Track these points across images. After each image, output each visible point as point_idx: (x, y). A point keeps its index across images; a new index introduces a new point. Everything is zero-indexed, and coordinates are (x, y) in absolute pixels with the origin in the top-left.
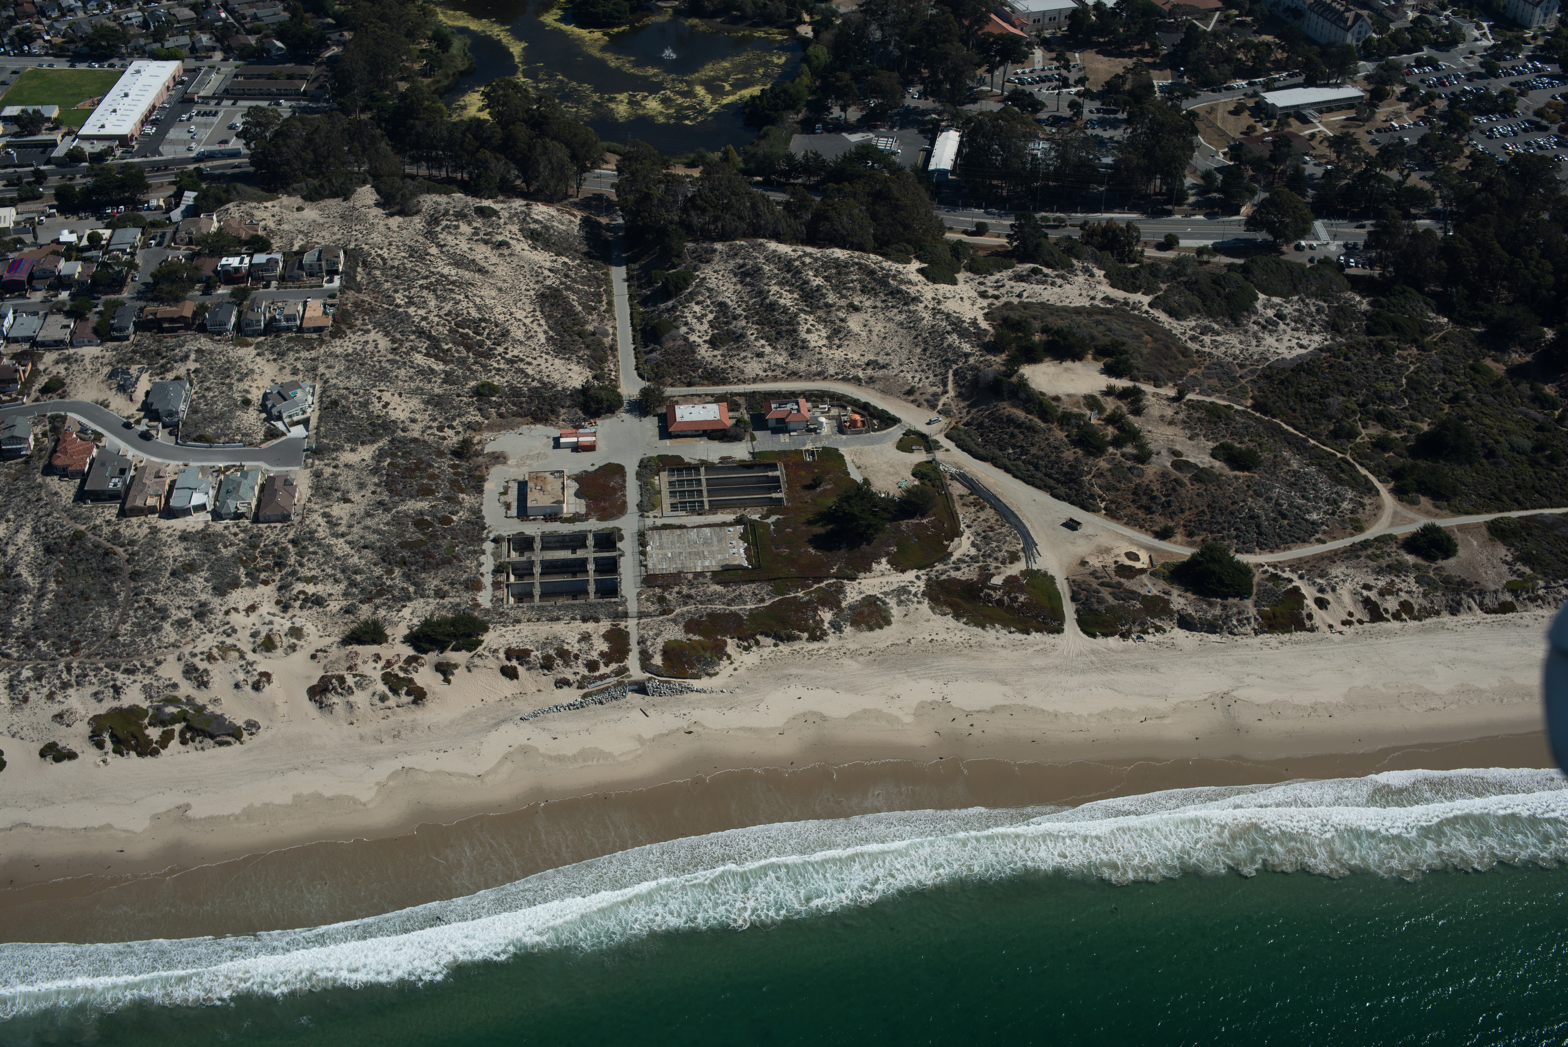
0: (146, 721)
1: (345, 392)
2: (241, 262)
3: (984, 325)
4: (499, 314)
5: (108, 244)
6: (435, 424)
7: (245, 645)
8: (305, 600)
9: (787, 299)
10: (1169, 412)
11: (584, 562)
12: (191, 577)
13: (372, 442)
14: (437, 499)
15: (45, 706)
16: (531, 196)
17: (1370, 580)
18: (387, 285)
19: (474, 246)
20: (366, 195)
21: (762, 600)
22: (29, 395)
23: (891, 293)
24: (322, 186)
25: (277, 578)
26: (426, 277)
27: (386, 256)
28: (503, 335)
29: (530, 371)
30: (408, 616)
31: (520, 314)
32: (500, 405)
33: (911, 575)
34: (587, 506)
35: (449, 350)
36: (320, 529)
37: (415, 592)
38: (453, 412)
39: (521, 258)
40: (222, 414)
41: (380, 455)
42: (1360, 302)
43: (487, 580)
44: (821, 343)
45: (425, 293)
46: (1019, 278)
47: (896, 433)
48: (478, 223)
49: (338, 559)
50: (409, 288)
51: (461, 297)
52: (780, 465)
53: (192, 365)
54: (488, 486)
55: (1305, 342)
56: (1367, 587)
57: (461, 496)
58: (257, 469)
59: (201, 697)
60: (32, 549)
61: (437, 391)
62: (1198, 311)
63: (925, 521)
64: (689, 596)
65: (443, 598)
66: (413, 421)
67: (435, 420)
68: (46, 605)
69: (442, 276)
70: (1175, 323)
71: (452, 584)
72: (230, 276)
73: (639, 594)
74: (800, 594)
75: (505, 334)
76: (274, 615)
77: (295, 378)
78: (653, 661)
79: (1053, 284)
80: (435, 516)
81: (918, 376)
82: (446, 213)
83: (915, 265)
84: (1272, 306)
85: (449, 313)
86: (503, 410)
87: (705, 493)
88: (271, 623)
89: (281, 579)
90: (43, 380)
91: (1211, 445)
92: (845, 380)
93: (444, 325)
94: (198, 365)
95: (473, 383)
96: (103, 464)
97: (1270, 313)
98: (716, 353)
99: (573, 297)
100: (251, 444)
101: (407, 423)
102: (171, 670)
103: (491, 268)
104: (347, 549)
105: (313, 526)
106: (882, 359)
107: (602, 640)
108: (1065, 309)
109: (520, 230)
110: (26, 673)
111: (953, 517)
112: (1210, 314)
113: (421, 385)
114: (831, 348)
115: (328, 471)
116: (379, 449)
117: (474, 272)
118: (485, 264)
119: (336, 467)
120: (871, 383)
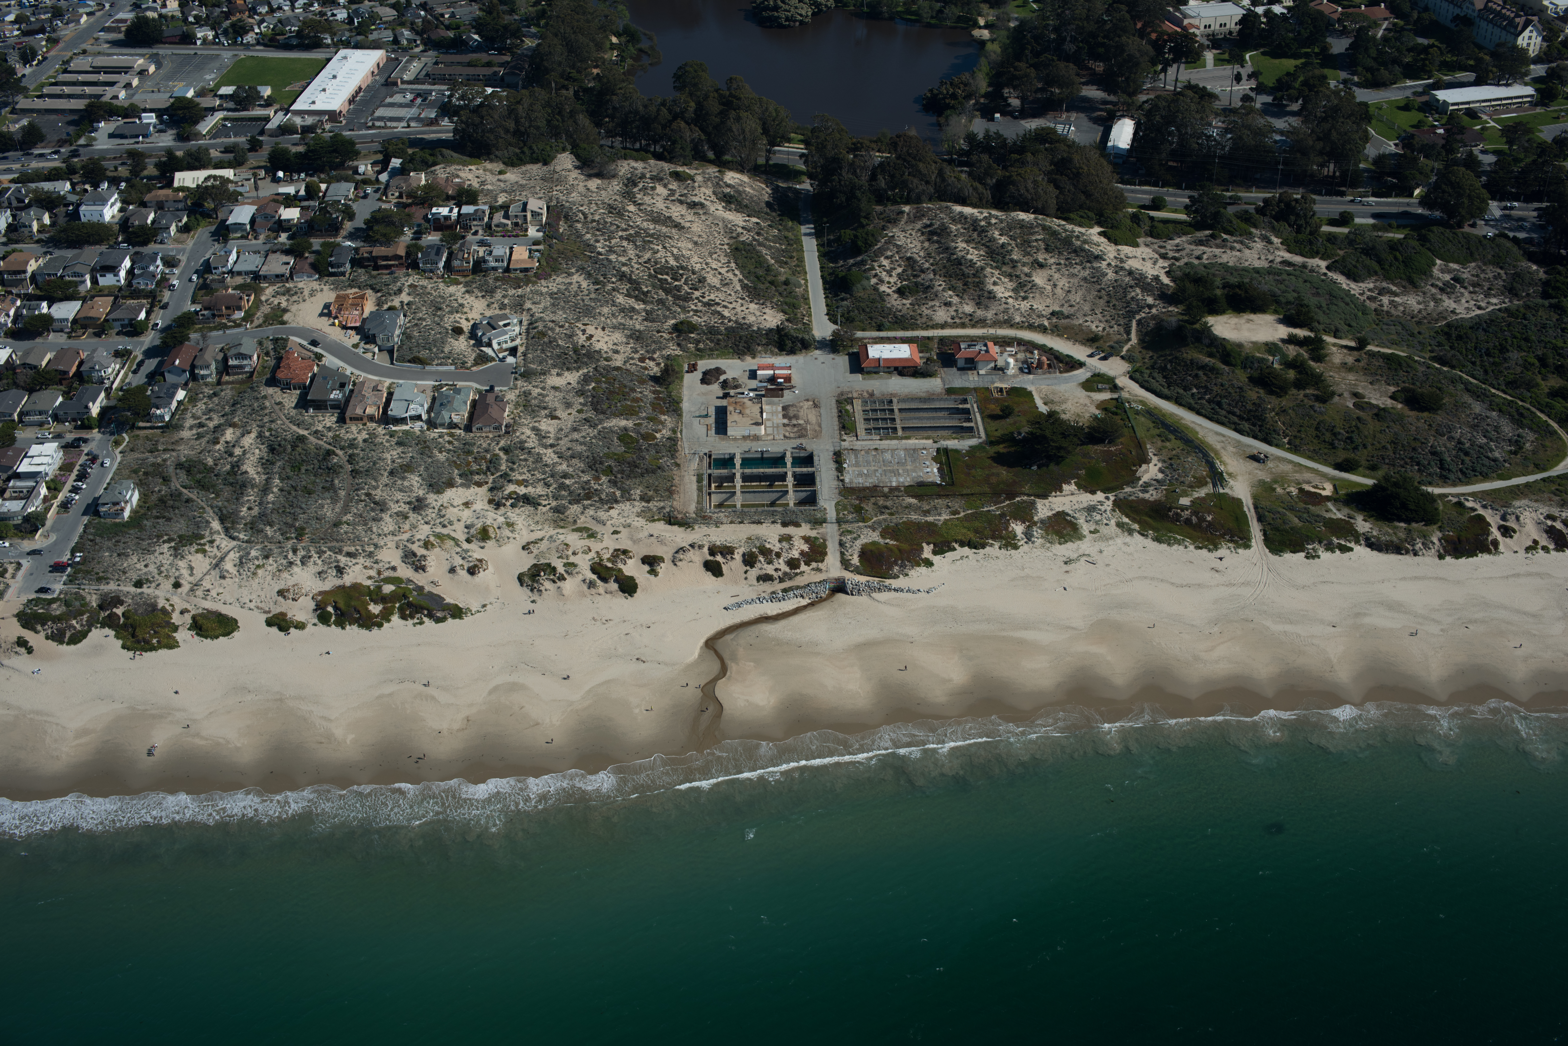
0: (368, 598)
1: (551, 325)
2: (451, 211)
3: (1166, 280)
4: (695, 262)
5: (324, 196)
6: (637, 356)
7: (461, 536)
8: (517, 500)
9: (974, 255)
10: (1350, 360)
11: (783, 476)
12: (408, 476)
13: (578, 369)
14: (640, 418)
15: (272, 582)
16: (723, 165)
17: (1555, 511)
18: (588, 236)
19: (671, 206)
20: (565, 161)
21: (956, 512)
22: (252, 322)
23: (1075, 251)
24: (523, 152)
25: (491, 481)
26: (626, 230)
27: (587, 211)
28: (700, 281)
29: (726, 313)
30: (616, 516)
31: (715, 265)
32: (698, 342)
33: (1100, 496)
35: (649, 292)
36: (530, 440)
37: (622, 496)
38: (653, 346)
39: (715, 218)
40: (435, 341)
41: (586, 379)
42: (1537, 271)
44: (1007, 294)
45: (625, 243)
46: (1198, 242)
47: (1082, 374)
48: (674, 185)
49: (547, 466)
50: (609, 239)
52: (972, 399)
53: (405, 297)
54: (686, 409)
55: (1483, 304)
56: (1552, 518)
57: (663, 417)
58: (469, 388)
59: (420, 579)
60: (257, 451)
61: (638, 327)
62: (1376, 273)
63: (1113, 449)
64: (886, 507)
66: (616, 352)
67: (636, 352)
68: (271, 497)
69: (641, 229)
70: (1353, 285)
71: (656, 490)
72: (439, 225)
73: (837, 504)
74: (993, 509)
75: (702, 280)
76: (487, 511)
77: (503, 312)
78: (852, 561)
79: (1232, 248)
80: (638, 433)
81: (1102, 325)
82: (643, 176)
83: (1097, 229)
84: (1449, 271)
85: (648, 261)
86: (701, 346)
87: (898, 421)
88: (485, 517)
89: (494, 481)
90: (265, 309)
91: (1392, 389)
92: (1031, 327)
93: (644, 271)
94: (410, 299)
95: (672, 322)
96: (325, 378)
97: (1447, 277)
98: (904, 301)
99: (766, 252)
100: (463, 367)
101: (610, 354)
102: (390, 556)
103: (687, 225)
104: (556, 458)
105: (523, 437)
106: (1066, 310)
107: (802, 542)
108: (1245, 270)
109: (714, 193)
110: (254, 553)
111: (1140, 446)
112: (1387, 278)
113: (623, 321)
114: (1017, 299)
115: (536, 392)
116: (585, 375)
117: (671, 227)
118: (682, 221)
119: (543, 389)
120: (1056, 331)
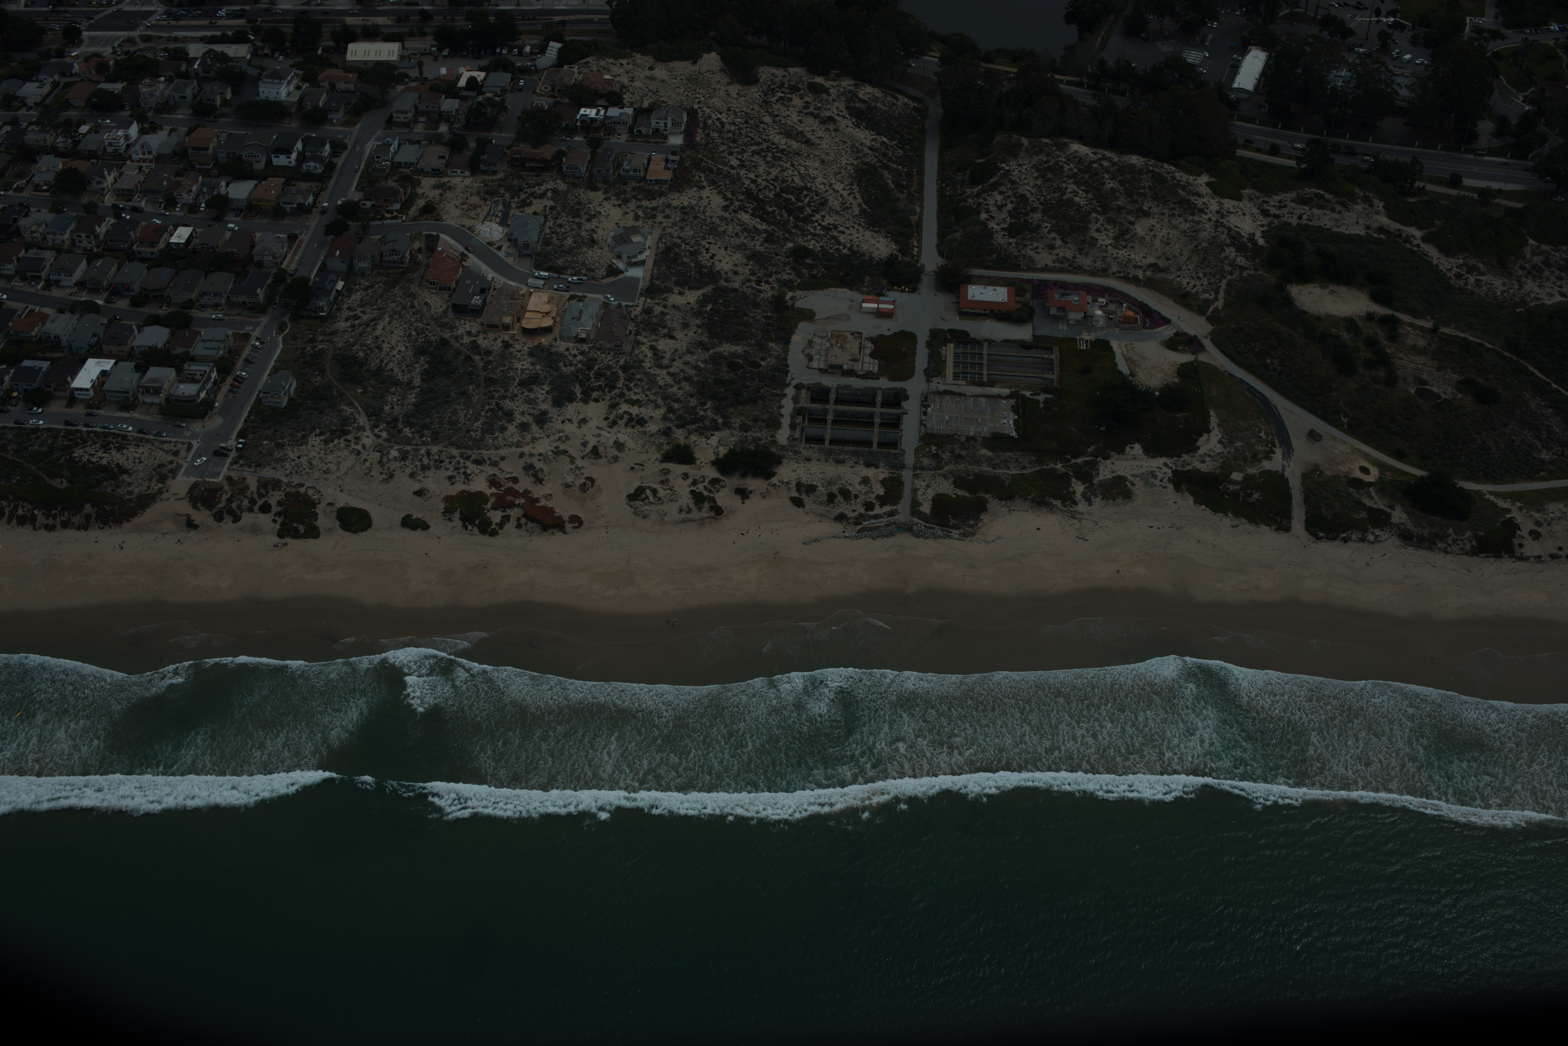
0: (489, 505)
1: (679, 241)
2: (597, 114)
3: (1261, 242)
4: (819, 184)
5: (483, 86)
7: (576, 452)
8: (631, 419)
9: (1082, 198)
10: (1422, 343)
11: (871, 415)
12: (535, 388)
13: (699, 288)
14: (749, 345)
15: (408, 483)
16: (859, 77)
18: (723, 147)
19: (804, 119)
20: (711, 61)
21: (1024, 468)
22: (407, 215)
23: (1179, 203)
25: (608, 397)
26: (759, 144)
27: (724, 120)
29: (842, 239)
30: (715, 444)
31: (839, 187)
32: (812, 267)
33: (1159, 462)
34: (879, 366)
35: (773, 212)
36: (647, 360)
37: (724, 424)
38: (771, 269)
39: (844, 134)
40: (571, 249)
41: (704, 300)
43: (786, 421)
44: (1108, 242)
45: (756, 158)
46: (1301, 201)
47: (1165, 332)
48: (809, 98)
49: (660, 387)
50: (742, 152)
51: (788, 165)
52: (1056, 349)
53: (548, 203)
54: (796, 338)
57: (770, 344)
59: (537, 492)
60: (403, 349)
61: (758, 248)
62: (1467, 250)
63: (1179, 416)
64: (960, 457)
65: (746, 431)
66: (736, 273)
67: (754, 274)
68: (412, 398)
69: (773, 144)
70: (1443, 260)
71: (755, 421)
72: (587, 126)
73: (917, 450)
74: (1059, 466)
75: (824, 203)
76: (601, 429)
77: (636, 224)
78: (922, 509)
79: (1333, 210)
80: (746, 360)
81: (1194, 282)
82: (782, 85)
83: (1205, 178)
84: (1541, 253)
85: (776, 179)
86: (815, 272)
87: (985, 367)
88: (599, 435)
89: (611, 399)
90: (421, 203)
91: (1457, 377)
92: (1126, 279)
93: (770, 190)
94: (552, 203)
95: (790, 245)
96: (468, 282)
97: (1538, 259)
98: (1011, 240)
99: (887, 175)
100: (594, 278)
101: (730, 274)
102: (513, 466)
103: (817, 141)
104: (669, 380)
105: (641, 357)
106: (1162, 263)
107: (879, 485)
108: (1340, 235)
109: (847, 108)
110: (394, 453)
111: (1205, 415)
112: (1478, 255)
113: (745, 241)
114: (1115, 247)
115: (658, 309)
116: (704, 295)
117: (802, 143)
118: (812, 137)
119: (665, 306)
120: (1149, 284)
